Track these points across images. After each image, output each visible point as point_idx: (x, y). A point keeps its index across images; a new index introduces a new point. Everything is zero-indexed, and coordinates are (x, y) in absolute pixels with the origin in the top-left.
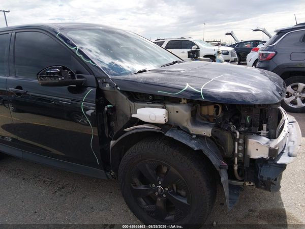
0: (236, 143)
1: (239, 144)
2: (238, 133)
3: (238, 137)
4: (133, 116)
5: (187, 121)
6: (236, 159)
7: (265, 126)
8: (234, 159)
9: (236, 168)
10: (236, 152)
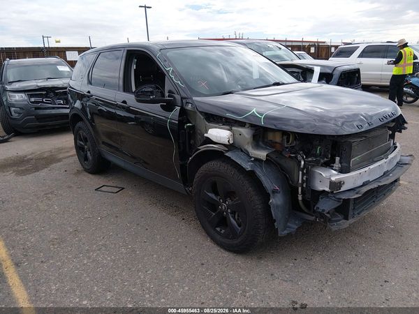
0: (301, 172)
1: (303, 174)
2: (303, 163)
3: (302, 167)
4: (205, 135)
5: (248, 143)
6: (300, 188)
7: (338, 159)
8: (298, 188)
9: (300, 198)
10: (300, 182)
